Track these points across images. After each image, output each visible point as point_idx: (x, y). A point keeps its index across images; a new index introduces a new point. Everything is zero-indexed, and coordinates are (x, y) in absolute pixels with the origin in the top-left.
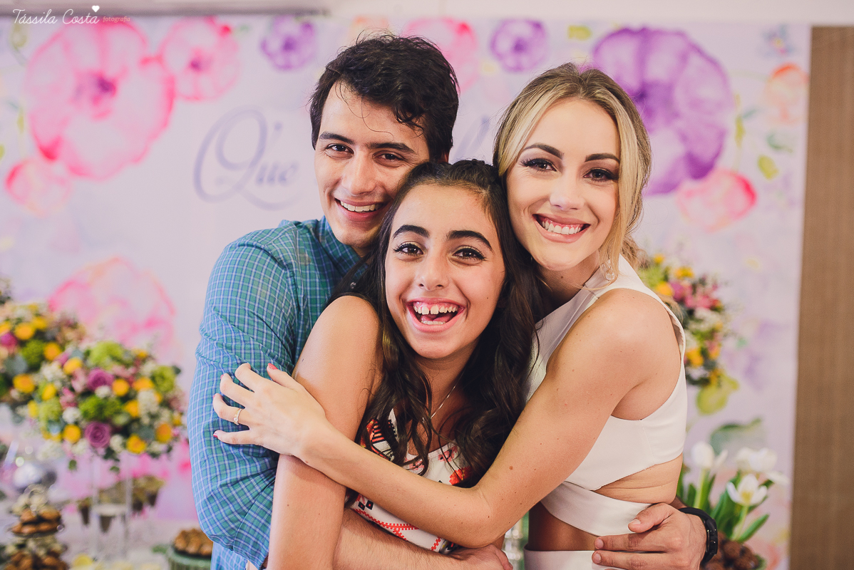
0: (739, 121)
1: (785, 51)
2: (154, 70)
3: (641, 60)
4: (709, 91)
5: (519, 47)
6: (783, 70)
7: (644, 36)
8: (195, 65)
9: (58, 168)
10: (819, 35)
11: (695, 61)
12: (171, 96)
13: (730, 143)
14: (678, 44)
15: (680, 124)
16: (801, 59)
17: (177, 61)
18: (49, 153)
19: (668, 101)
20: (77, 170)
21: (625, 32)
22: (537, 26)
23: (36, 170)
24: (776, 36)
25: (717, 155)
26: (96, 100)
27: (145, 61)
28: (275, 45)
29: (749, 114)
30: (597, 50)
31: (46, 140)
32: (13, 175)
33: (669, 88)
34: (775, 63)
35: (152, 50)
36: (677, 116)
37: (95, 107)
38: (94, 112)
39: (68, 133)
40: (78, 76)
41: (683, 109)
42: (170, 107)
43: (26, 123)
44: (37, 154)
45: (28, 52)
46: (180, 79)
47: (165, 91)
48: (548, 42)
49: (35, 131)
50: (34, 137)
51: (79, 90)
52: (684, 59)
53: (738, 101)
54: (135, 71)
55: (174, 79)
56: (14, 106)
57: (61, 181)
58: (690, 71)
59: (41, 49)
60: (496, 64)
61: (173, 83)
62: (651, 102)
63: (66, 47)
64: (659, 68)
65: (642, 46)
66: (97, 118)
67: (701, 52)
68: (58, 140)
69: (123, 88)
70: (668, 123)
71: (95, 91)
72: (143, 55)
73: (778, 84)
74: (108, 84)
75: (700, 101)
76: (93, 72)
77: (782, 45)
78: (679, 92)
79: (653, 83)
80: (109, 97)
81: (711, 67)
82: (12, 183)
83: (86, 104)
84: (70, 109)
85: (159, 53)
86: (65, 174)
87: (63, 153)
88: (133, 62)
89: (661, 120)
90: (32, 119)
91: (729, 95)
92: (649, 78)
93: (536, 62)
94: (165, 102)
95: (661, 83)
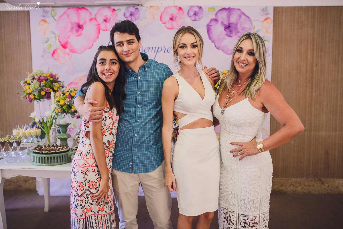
1: (267, 14)
2: (94, 22)
3: (229, 17)
4: (247, 25)
5: (195, 14)
6: (266, 19)
7: (229, 10)
8: (105, 21)
9: (67, 50)
10: (276, 9)
11: (243, 17)
12: (99, 30)
14: (238, 12)
15: (239, 34)
16: (271, 16)
17: (100, 19)
18: (64, 46)
19: (236, 28)
20: (73, 51)
21: (224, 9)
22: (200, 8)
23: (61, 51)
24: (264, 10)
26: (77, 31)
27: (91, 19)
30: (216, 14)
31: (63, 43)
32: (54, 52)
33: (236, 25)
34: (264, 17)
35: (93, 17)
36: (238, 32)
37: (77, 33)
38: (77, 35)
39: (70, 40)
40: (72, 24)
41: (240, 30)
42: (99, 33)
43: (57, 38)
44: (61, 47)
45: (56, 18)
46: (101, 25)
47: (97, 28)
48: (203, 12)
49: (60, 40)
50: (60, 42)
51: (72, 28)
52: (240, 16)
53: (255, 28)
54: (88, 22)
55: (99, 25)
56: (53, 33)
57: (68, 54)
58: (242, 20)
59: (60, 17)
60: (189, 19)
61: (99, 26)
62: (231, 29)
63: (68, 16)
64: (233, 19)
65: (228, 13)
66: (78, 36)
67: (245, 15)
68: (67, 43)
69: (85, 27)
70: (236, 34)
71: (77, 28)
72: (90, 18)
73: (265, 23)
74: (81, 26)
75: (245, 28)
76: (76, 23)
77: (266, 13)
78: (239, 26)
79: (232, 23)
80: (81, 30)
81: (247, 19)
82: (54, 55)
83: (74, 32)
84: (70, 33)
85: (95, 17)
86: (69, 52)
87: (69, 46)
88: (87, 20)
89: (234, 33)
90: (59, 37)
91: (252, 26)
92: (231, 22)
93: (200, 18)
94: (98, 31)
95: (234, 23)
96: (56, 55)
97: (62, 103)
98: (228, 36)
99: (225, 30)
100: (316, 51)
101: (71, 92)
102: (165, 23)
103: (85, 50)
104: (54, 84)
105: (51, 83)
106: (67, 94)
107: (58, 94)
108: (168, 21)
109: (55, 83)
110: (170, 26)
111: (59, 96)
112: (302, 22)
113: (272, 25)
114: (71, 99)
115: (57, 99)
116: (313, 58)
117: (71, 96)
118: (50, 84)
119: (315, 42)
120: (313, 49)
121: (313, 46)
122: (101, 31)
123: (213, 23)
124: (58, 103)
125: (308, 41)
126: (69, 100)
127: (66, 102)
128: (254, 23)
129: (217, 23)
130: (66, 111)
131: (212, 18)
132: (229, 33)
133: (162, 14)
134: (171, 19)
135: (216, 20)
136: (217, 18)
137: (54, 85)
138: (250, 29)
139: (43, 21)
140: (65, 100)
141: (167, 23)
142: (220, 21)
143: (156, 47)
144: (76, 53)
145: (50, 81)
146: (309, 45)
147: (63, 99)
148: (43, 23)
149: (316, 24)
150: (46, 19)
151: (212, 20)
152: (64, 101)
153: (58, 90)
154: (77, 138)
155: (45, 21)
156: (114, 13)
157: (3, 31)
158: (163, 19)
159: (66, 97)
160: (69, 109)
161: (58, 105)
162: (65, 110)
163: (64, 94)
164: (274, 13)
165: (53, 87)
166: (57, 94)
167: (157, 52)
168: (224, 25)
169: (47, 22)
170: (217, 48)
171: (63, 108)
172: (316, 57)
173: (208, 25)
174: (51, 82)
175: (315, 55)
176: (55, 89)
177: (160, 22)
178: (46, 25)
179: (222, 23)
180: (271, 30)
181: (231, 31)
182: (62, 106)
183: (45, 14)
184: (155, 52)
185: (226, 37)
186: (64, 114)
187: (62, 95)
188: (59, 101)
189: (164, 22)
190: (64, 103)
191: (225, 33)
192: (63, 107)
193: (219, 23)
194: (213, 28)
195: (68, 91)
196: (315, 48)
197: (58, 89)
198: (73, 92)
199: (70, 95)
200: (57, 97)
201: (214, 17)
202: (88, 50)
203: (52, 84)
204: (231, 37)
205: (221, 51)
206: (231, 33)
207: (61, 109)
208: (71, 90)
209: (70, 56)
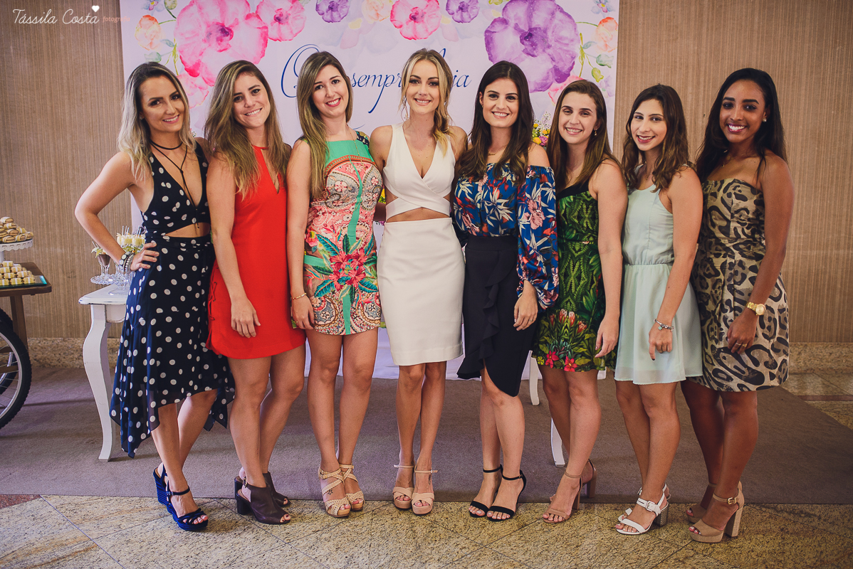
0: (582, 49)
1: (606, 11)
2: (254, 22)
3: (530, 17)
4: (566, 33)
5: (462, 8)
6: (604, 21)
8: (278, 19)
9: (199, 81)
12: (265, 38)
13: (577, 61)
14: (550, 6)
15: (550, 51)
16: (615, 14)
17: (268, 17)
18: (193, 73)
19: (544, 39)
20: (210, 82)
23: (185, 82)
24: (602, 2)
25: (571, 68)
26: (220, 40)
27: (248, 17)
28: (324, 7)
29: (587, 46)
30: (505, 9)
31: (190, 65)
33: (545, 31)
34: (601, 17)
35: (253, 11)
36: (549, 47)
37: (219, 44)
38: (219, 48)
39: (204, 60)
40: (209, 26)
41: (552, 43)
42: (265, 44)
43: (178, 54)
44: (186, 72)
45: (176, 12)
46: (270, 27)
47: (262, 34)
48: (478, 5)
49: (183, 59)
50: (183, 62)
51: (210, 34)
52: (553, 14)
53: (582, 38)
54: (242, 23)
55: (266, 28)
56: (170, 44)
57: (200, 88)
58: (556, 21)
59: (184, 9)
60: (450, 18)
61: (266, 30)
62: (534, 39)
63: (200, 8)
64: (539, 20)
65: (529, 7)
66: (221, 51)
67: (562, 11)
68: (198, 64)
69: (237, 33)
70: (544, 51)
71: (219, 34)
72: (247, 13)
73: (602, 29)
74: (227, 30)
75: (561, 38)
76: (217, 24)
77: (605, 8)
78: (549, 33)
79: (536, 29)
80: (228, 38)
81: (568, 19)
83: (214, 43)
84: (204, 45)
85: (256, 12)
86: (204, 85)
87: (202, 71)
88: (241, 17)
89: (540, 49)
90: (181, 52)
91: (577, 35)
92: (533, 26)
93: (472, 17)
94: (262, 41)
95: (540, 28)
98: (528, 54)
99: (522, 42)
100: (704, 87)
102: (401, 26)
108: (407, 23)
110: (410, 34)
112: (677, 27)
113: (616, 33)
116: (697, 101)
119: (702, 69)
120: (698, 83)
121: (698, 76)
122: (270, 41)
123: (498, 27)
125: (687, 67)
128: (580, 28)
129: (506, 28)
131: (496, 17)
132: (529, 48)
133: (393, 6)
134: (413, 18)
135: (504, 21)
136: (505, 17)
138: (572, 40)
139: (148, 18)
141: (405, 26)
142: (512, 22)
143: (381, 75)
146: (690, 75)
148: (147, 21)
149: (704, 30)
150: (155, 14)
151: (495, 20)
155: (152, 18)
156: (295, 4)
157: (62, 38)
158: (396, 17)
164: (621, 9)
167: (385, 85)
168: (521, 31)
169: (156, 20)
172: (704, 100)
173: (487, 31)
175: (701, 96)
177: (391, 25)
178: (155, 26)
179: (516, 27)
180: (614, 44)
181: (533, 44)
183: (151, 5)
184: (379, 85)
185: (524, 55)
189: (398, 24)
191: (523, 47)
193: (511, 28)
194: (496, 37)
196: (702, 79)
201: (499, 15)
204: (533, 56)
206: (534, 49)
209: (205, 92)
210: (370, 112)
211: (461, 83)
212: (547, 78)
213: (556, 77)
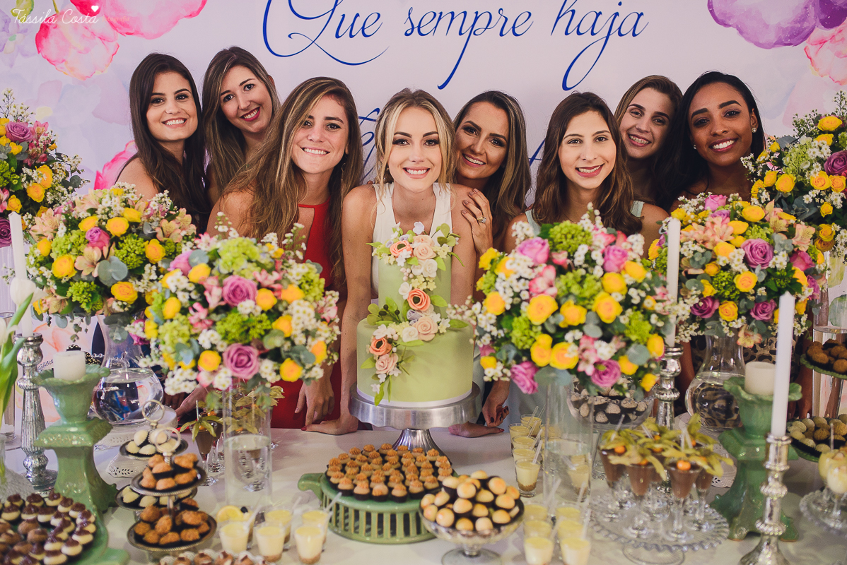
32: (44, 29)
44: (73, 7)
57: (102, 38)
82: (44, 42)
86: (109, 31)
87: (105, 5)
96: (51, 43)
97: (62, 268)
101: (108, 212)
103: (176, 22)
104: (25, 170)
105: (13, 169)
106: (89, 224)
107: (46, 223)
109: (32, 167)
111: (50, 236)
114: (106, 250)
115: (41, 250)
117: (109, 234)
118: (7, 175)
124: (43, 269)
126: (96, 254)
127: (81, 263)
130: (84, 306)
137: (29, 179)
140: (80, 253)
143: (465, 13)
144: (137, 33)
145: (8, 161)
147: (69, 251)
152: (73, 258)
153: (50, 200)
154: (141, 446)
159: (82, 240)
160: (98, 298)
161: (44, 279)
162: (77, 303)
163: (72, 224)
165: (25, 186)
166: (45, 221)
167: (473, 31)
170: (719, 18)
171: (69, 295)
174: (14, 162)
176: (36, 194)
182: (63, 286)
184: (461, 34)
186: (77, 320)
187: (62, 229)
188: (48, 261)
190: (71, 268)
192: (71, 291)
195: (93, 211)
197: (49, 193)
198: (119, 216)
199: (102, 228)
200: (41, 235)
202: (184, 22)
203: (19, 172)
205: (732, 31)
207: (59, 297)
208: (106, 203)
209: (112, 46)
210: (441, 88)
211: (627, 28)
212: (803, 18)
213: (823, 16)
